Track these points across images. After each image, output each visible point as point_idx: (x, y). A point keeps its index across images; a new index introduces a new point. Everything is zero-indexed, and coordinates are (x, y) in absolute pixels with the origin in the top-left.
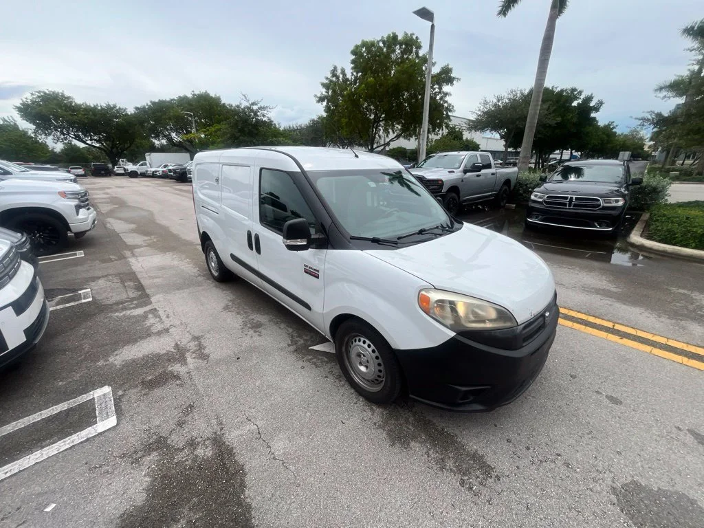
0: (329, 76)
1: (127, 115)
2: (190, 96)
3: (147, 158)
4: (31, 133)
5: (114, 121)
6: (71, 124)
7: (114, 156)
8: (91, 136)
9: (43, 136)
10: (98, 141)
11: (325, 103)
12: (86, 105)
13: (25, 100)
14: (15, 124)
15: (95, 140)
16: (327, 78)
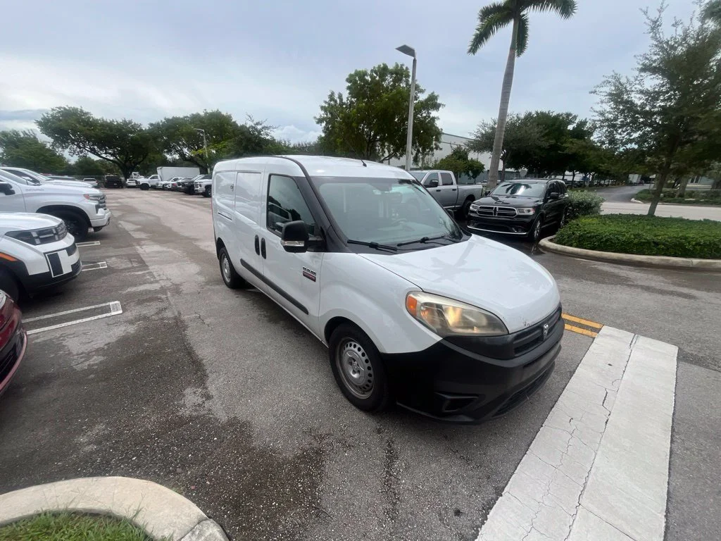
0: (328, 100)
1: (141, 130)
2: (202, 114)
3: (159, 171)
4: (48, 146)
5: (129, 136)
6: (88, 138)
7: (127, 169)
8: (106, 149)
9: (60, 149)
10: (112, 155)
11: (324, 124)
12: (103, 120)
13: (46, 115)
14: (35, 138)
15: (110, 153)
16: (326, 102)
